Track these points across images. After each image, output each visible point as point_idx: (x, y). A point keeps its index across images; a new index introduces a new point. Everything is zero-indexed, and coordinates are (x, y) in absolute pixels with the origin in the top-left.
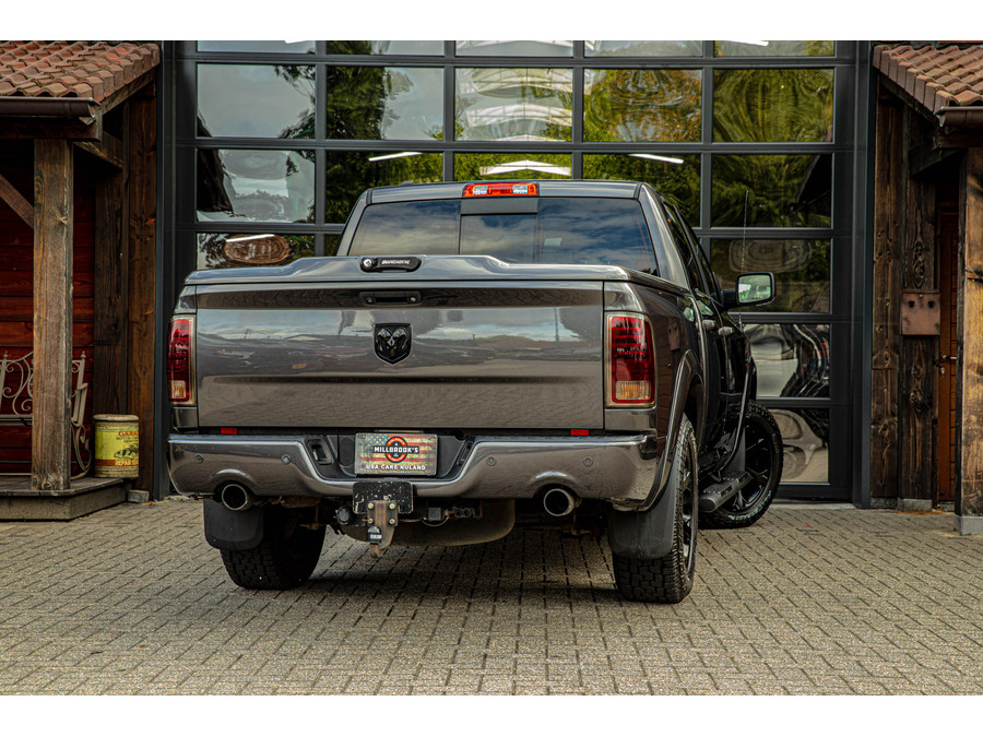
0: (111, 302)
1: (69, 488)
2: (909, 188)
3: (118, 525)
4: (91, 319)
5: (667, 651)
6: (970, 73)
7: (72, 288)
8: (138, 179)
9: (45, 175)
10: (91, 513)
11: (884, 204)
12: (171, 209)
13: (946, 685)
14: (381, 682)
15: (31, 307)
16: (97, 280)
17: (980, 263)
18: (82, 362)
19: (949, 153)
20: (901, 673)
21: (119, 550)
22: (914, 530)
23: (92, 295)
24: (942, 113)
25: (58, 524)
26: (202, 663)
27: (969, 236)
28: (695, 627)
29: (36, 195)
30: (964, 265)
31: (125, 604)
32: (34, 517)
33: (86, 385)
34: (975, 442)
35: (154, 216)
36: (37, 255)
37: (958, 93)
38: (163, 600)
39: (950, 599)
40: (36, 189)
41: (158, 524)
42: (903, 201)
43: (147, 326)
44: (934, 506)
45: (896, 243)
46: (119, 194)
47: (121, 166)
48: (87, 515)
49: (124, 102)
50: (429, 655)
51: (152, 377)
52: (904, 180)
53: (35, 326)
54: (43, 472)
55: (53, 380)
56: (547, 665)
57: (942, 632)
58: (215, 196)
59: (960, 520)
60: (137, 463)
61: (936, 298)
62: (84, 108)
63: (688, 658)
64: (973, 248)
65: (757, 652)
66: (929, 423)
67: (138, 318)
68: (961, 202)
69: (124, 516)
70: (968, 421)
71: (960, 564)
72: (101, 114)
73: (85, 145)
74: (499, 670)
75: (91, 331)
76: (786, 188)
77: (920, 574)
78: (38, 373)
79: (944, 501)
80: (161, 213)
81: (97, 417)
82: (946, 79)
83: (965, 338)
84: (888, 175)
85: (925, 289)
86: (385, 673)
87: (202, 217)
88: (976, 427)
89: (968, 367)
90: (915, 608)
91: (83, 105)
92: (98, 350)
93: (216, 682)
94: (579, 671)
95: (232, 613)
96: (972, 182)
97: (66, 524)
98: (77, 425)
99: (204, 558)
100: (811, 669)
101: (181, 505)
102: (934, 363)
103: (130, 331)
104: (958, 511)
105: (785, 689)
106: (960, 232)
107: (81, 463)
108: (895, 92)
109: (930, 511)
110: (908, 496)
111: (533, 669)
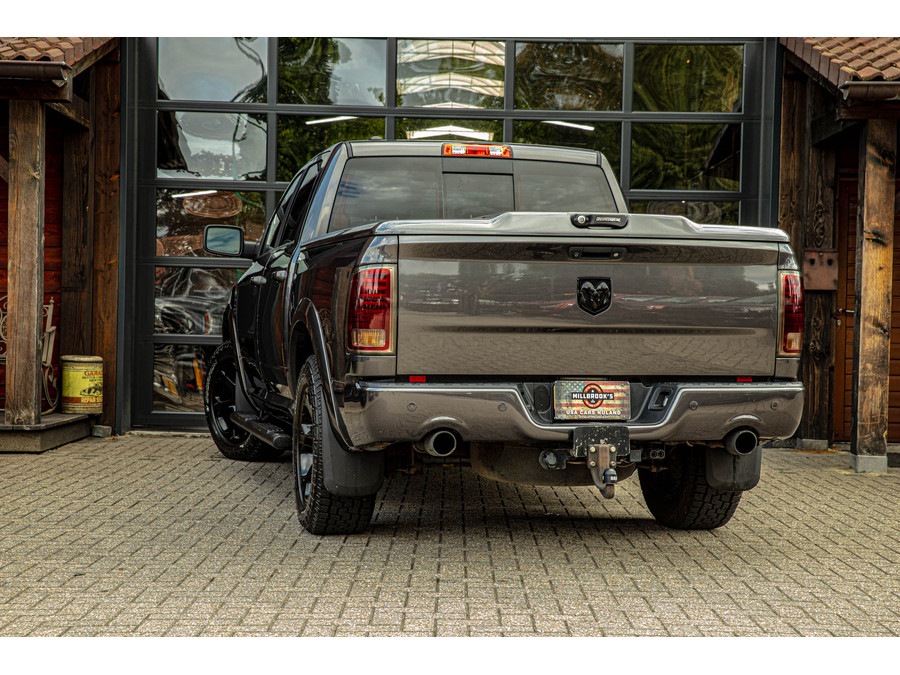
0: (77, 251)
1: (39, 422)
2: (811, 154)
3: (86, 457)
4: (59, 267)
5: (603, 577)
6: (870, 51)
7: (43, 238)
8: (103, 138)
9: (19, 133)
10: (60, 446)
11: (788, 170)
12: (133, 167)
13: (859, 609)
14: (345, 603)
15: (5, 256)
16: (65, 231)
17: (877, 224)
18: (51, 307)
19: (849, 124)
20: (818, 598)
21: (89, 480)
22: (814, 467)
23: (60, 245)
24: (846, 87)
25: (30, 456)
26: (178, 585)
27: (868, 200)
28: (625, 554)
29: (10, 151)
30: (862, 227)
31: (101, 530)
32: (8, 449)
33: (54, 328)
34: (870, 388)
35: (118, 172)
36: (12, 208)
37: (860, 68)
38: (135, 527)
39: (853, 531)
40: (11, 146)
41: (122, 457)
42: (806, 167)
43: (111, 274)
44: (830, 446)
45: (799, 205)
46: (86, 152)
47: (87, 125)
48: (56, 448)
49: (91, 67)
50: (386, 579)
51: (115, 321)
52: (807, 147)
53: (9, 273)
54: (16, 408)
55: (25, 323)
56: (495, 589)
57: (849, 560)
58: (171, 155)
59: (855, 459)
60: (101, 400)
61: (834, 256)
62: (57, 72)
63: (623, 583)
64: (871, 211)
65: (685, 578)
66: (827, 370)
67: (103, 267)
68: (860, 168)
69: (90, 449)
70: (865, 369)
71: (858, 499)
72: (71, 77)
73: (56, 106)
74: (452, 593)
75: (59, 278)
76: (689, 154)
77: (824, 507)
78: (12, 316)
79: (838, 441)
80: (124, 171)
81: (64, 357)
82: (848, 56)
83: (862, 293)
84: (792, 144)
85: (825, 247)
86: (348, 595)
87: (162, 174)
88: (871, 374)
89: (865, 320)
90: (823, 539)
91: (56, 68)
92: (65, 296)
93: (193, 602)
94: (526, 595)
95: (200, 540)
96: (871, 150)
97: (37, 456)
98: (46, 365)
99: (168, 488)
100: (736, 594)
101: (141, 440)
102: (832, 315)
103: (95, 279)
104: (854, 451)
105: (714, 612)
106: (859, 196)
107: (49, 400)
108: (800, 67)
109: (826, 450)
110: (806, 437)
111: (483, 593)
